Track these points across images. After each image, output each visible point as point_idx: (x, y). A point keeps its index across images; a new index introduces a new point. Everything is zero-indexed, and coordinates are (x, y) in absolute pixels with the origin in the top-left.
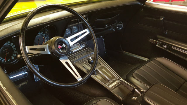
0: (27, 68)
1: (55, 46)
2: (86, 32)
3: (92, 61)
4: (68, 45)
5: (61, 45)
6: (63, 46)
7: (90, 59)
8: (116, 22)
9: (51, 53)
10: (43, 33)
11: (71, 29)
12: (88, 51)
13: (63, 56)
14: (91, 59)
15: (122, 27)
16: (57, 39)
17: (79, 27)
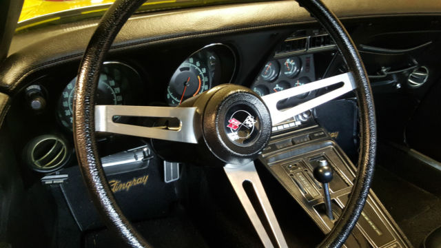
0: (144, 153)
1: (216, 117)
2: (341, 85)
3: (327, 174)
4: (266, 121)
5: (241, 117)
6: (247, 121)
7: (322, 167)
8: (414, 65)
9: (200, 139)
10: (201, 67)
11: (279, 67)
12: (316, 135)
13: (240, 159)
14: (326, 168)
15: (425, 81)
16: (231, 93)
17: (304, 63)
